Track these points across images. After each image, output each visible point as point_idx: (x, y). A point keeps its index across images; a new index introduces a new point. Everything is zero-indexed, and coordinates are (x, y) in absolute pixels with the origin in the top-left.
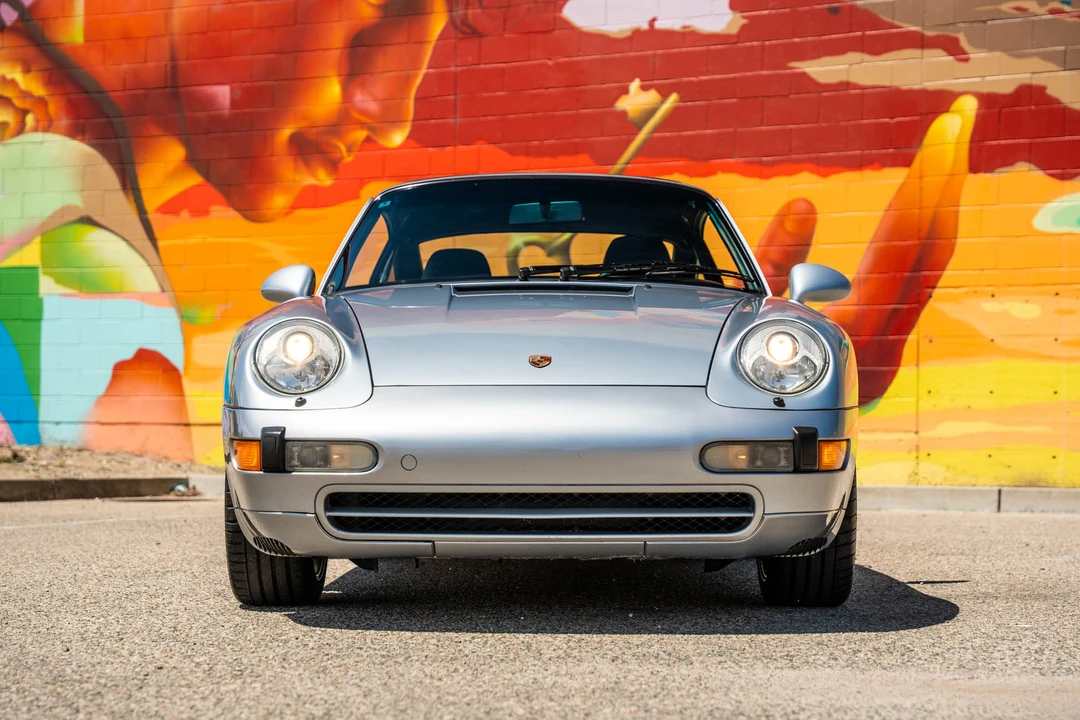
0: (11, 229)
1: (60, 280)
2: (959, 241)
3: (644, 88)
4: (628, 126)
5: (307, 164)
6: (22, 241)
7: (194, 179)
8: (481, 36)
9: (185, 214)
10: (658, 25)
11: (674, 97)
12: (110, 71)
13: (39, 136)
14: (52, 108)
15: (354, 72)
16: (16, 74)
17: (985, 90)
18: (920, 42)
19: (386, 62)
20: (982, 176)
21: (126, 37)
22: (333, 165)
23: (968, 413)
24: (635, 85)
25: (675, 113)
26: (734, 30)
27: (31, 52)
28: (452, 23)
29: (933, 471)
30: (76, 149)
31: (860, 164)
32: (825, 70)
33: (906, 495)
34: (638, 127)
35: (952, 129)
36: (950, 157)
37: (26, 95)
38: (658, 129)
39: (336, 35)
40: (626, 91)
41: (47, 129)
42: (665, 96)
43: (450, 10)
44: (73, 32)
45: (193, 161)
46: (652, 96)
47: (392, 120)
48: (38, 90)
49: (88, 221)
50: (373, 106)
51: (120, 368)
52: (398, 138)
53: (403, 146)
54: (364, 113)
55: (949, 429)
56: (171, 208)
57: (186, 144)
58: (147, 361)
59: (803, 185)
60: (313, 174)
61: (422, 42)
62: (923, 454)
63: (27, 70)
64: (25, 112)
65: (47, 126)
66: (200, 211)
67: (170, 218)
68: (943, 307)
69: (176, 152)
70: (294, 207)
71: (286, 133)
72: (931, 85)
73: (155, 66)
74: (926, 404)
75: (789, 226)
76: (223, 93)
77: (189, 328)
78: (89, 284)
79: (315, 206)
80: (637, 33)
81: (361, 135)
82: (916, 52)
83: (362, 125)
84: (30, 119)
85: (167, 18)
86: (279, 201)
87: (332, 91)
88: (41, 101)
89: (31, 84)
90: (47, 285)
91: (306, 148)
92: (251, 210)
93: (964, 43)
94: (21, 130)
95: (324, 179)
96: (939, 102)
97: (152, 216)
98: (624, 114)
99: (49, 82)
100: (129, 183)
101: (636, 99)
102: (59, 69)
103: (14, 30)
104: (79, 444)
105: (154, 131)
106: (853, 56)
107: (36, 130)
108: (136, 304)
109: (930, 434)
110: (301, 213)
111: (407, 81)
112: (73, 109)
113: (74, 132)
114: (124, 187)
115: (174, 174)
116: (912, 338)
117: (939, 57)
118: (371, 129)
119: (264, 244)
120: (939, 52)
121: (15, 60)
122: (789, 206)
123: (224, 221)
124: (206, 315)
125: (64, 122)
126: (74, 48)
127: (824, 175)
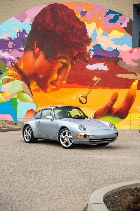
0: (13, 93)
1: (20, 100)
2: (136, 98)
3: (96, 77)
4: (94, 82)
5: (52, 85)
6: (15, 94)
7: (37, 87)
8: (75, 69)
9: (36, 91)
10: (98, 69)
11: (100, 78)
12: (26, 72)
13: (17, 81)
14: (19, 77)
15: (59, 73)
16: (14, 72)
17: (139, 79)
18: (131, 73)
19: (63, 72)
20: (139, 90)
21: (29, 68)
22: (56, 86)
23: (137, 120)
24: (95, 77)
25: (100, 80)
26: (108, 70)
27: (16, 69)
28: (72, 67)
29: (132, 127)
30: (22, 82)
31: (123, 88)
32: (119, 76)
33: (128, 130)
34: (96, 82)
35: (135, 84)
36: (135, 88)
37: (15, 75)
38: (98, 82)
39: (56, 69)
40: (94, 78)
41: (18, 80)
42: (99, 78)
43: (71, 66)
44: (22, 67)
45: (38, 84)
46: (97, 78)
47: (63, 80)
48: (17, 74)
49: (24, 92)
50: (61, 78)
51: (28, 111)
52: (64, 82)
53: (65, 83)
54: (60, 79)
55: (134, 122)
56: (34, 90)
57: (37, 82)
58: (31, 110)
59: (116, 90)
60: (53, 87)
61: (68, 70)
62: (131, 125)
63: (16, 72)
64: (15, 77)
65: (18, 79)
66: (38, 91)
67: (35, 92)
68: (134, 107)
69: (35, 83)
70: (51, 91)
71: (50, 81)
72: (132, 78)
73: (32, 72)
74: (132, 119)
75: (115, 95)
76: (41, 76)
77: (37, 106)
78: (24, 100)
79: (54, 91)
80: (95, 70)
81: (60, 82)
82: (131, 74)
83: (60, 80)
84: (16, 78)
85: (34, 65)
86: (49, 90)
87: (56, 76)
88: (17, 76)
89: (16, 74)
90: (18, 100)
91: (53, 83)
92: (45, 91)
93: (136, 73)
94: (15, 80)
95: (55, 87)
96: (133, 81)
97: (32, 91)
98: (94, 80)
99: (19, 73)
100: (29, 87)
101: (95, 79)
102: (20, 72)
103: (14, 66)
104: (22, 121)
105: (32, 80)
106: (123, 74)
107: (17, 80)
108: (30, 103)
109: (132, 123)
110: (51, 92)
111: (65, 75)
112: (22, 77)
113: (22, 80)
114: (28, 88)
115: (35, 86)
116: (130, 110)
117: (133, 75)
118: (61, 81)
119: (47, 96)
120: (133, 74)
121: (14, 70)
122: (115, 93)
123: (42, 93)
124: (39, 105)
125: (20, 79)
126: (22, 69)
127: (119, 89)
